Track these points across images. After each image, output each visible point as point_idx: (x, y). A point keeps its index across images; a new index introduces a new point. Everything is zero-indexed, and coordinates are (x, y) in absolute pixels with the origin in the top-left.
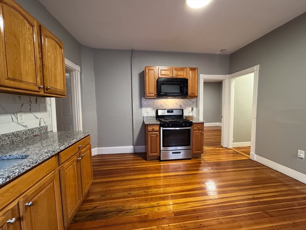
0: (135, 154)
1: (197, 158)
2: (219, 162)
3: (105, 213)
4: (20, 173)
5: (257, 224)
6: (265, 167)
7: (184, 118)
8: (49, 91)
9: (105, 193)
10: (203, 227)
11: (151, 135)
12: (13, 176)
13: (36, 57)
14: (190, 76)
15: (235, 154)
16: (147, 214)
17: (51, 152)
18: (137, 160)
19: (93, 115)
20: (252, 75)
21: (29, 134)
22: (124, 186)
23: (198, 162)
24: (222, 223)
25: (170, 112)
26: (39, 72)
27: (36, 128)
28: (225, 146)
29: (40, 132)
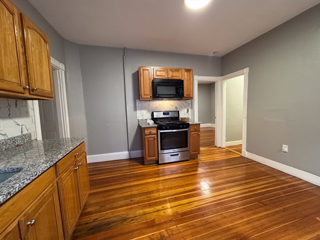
0: (130, 159)
1: (194, 159)
2: (215, 161)
3: (108, 224)
4: (21, 187)
5: (255, 214)
6: (256, 163)
7: (180, 119)
8: (35, 92)
9: (105, 203)
10: (209, 223)
11: (149, 139)
12: (13, 192)
13: (18, 52)
14: (185, 77)
15: (228, 153)
16: (153, 219)
17: (50, 162)
18: (134, 165)
19: (82, 119)
20: (242, 77)
21: (10, 143)
22: (124, 194)
23: (196, 162)
24: (226, 217)
25: (166, 114)
26: (23, 69)
27: (17, 136)
28: (218, 145)
29: (22, 142)
